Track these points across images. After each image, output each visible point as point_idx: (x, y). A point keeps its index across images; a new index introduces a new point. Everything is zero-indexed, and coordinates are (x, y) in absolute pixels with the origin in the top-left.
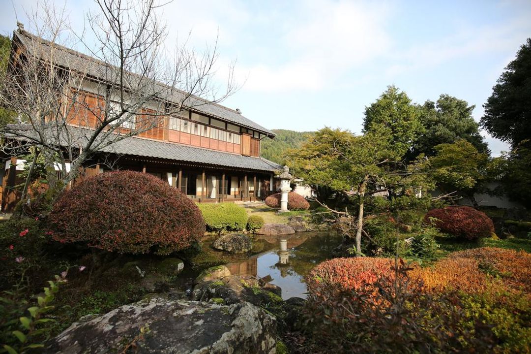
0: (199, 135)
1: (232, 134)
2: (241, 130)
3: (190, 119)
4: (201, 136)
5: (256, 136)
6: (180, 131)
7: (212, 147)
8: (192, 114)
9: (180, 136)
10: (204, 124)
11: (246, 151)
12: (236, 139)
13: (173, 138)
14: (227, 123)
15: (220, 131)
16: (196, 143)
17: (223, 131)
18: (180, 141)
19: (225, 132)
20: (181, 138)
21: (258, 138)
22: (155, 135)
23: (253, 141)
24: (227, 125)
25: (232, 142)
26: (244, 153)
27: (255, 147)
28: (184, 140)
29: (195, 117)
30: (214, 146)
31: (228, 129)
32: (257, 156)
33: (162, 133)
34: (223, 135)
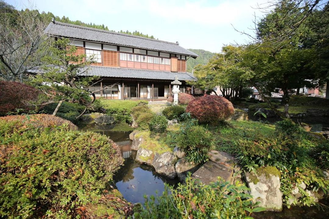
0: (140, 62)
1: (164, 59)
2: (170, 55)
3: (133, 53)
4: (141, 62)
5: (183, 58)
6: (127, 61)
7: (149, 68)
8: (135, 49)
9: (127, 63)
10: (143, 55)
11: (175, 68)
12: (167, 62)
13: (122, 65)
14: (159, 52)
15: (154, 58)
16: (138, 67)
17: (156, 58)
18: (127, 66)
19: (158, 58)
20: (128, 65)
21: (185, 59)
22: (112, 64)
23: (181, 62)
24: (159, 54)
25: (164, 64)
26: (173, 70)
27: (182, 66)
28: (130, 65)
29: (136, 51)
30: (151, 67)
31: (160, 56)
32: (184, 71)
33: (116, 63)
34: (157, 60)
